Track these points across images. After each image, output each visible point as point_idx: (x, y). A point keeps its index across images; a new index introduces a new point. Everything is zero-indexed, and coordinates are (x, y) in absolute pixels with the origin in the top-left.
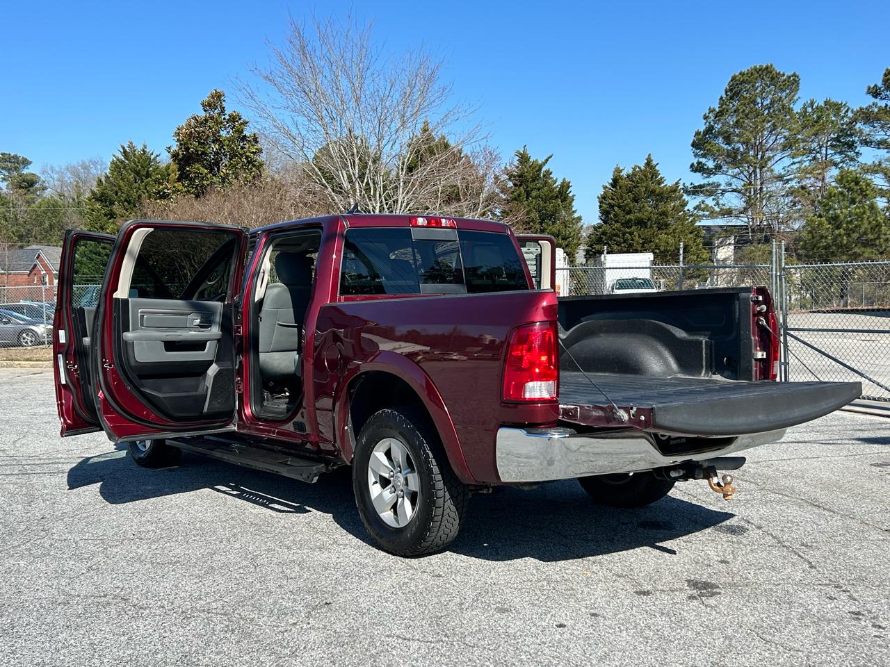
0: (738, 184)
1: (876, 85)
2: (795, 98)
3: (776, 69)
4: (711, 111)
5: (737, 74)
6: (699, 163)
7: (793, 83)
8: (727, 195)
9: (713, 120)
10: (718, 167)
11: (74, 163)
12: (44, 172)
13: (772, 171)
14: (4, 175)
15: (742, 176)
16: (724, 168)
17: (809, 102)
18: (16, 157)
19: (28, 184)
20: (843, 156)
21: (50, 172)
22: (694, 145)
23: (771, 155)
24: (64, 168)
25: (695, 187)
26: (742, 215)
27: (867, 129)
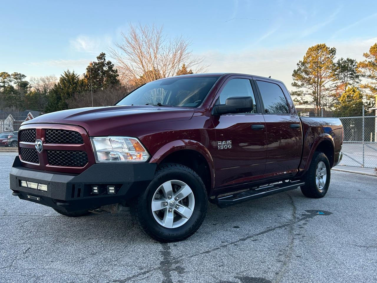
0: (311, 91)
1: (367, 53)
2: (334, 57)
3: (326, 45)
4: (300, 62)
5: (311, 47)
6: (295, 83)
7: (333, 51)
8: (306, 96)
9: (301, 66)
10: (303, 85)
11: (43, 77)
12: (31, 81)
13: (324, 86)
14: (15, 81)
15: (312, 88)
16: (305, 85)
17: (341, 59)
18: (20, 74)
19: (24, 85)
20: (354, 81)
21: (34, 81)
22: (293, 75)
23: (324, 80)
24: (39, 79)
25: (293, 92)
26: (312, 104)
27: (363, 70)
